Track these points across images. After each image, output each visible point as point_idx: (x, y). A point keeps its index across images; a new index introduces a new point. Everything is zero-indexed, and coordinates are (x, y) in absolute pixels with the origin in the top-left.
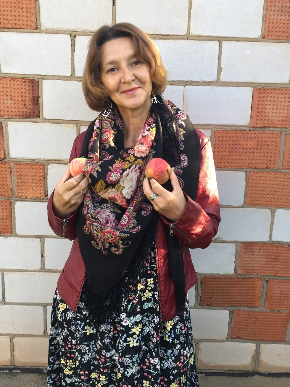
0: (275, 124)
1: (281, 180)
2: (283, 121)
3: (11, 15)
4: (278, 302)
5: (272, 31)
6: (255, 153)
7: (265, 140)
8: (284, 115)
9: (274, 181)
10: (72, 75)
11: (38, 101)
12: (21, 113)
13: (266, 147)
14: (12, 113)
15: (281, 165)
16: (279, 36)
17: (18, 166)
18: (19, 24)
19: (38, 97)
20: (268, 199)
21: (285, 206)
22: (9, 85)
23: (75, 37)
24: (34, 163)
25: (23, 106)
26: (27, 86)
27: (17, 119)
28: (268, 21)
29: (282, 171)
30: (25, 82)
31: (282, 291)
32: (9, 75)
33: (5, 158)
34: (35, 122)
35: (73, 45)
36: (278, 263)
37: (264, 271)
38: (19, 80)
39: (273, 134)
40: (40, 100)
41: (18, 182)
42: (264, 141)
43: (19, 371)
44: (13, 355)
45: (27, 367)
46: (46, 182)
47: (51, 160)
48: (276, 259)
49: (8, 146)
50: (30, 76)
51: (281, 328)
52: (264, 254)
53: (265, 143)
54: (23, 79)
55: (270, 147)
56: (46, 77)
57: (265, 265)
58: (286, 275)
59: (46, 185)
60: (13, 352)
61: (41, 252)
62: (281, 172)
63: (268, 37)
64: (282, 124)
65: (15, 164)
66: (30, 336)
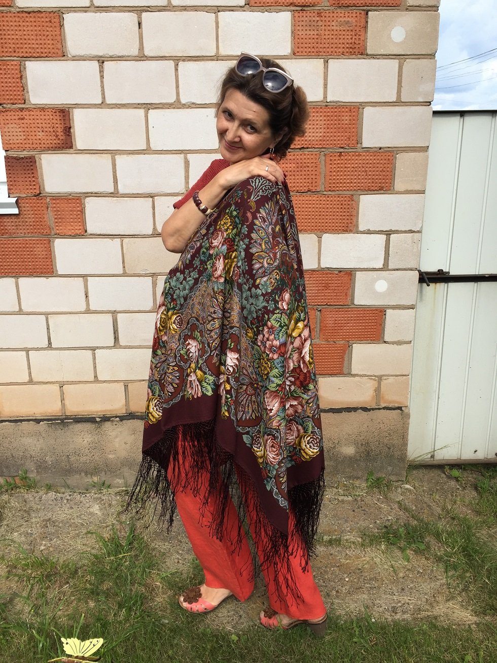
0: (313, 144)
1: (324, 202)
2: (320, 140)
3: (37, 44)
4: (332, 333)
5: (302, 48)
6: (296, 175)
7: (305, 161)
8: (321, 135)
9: (317, 204)
10: (102, 103)
11: (69, 132)
12: (54, 145)
13: (307, 169)
14: (44, 146)
15: (323, 187)
16: (310, 52)
17: (54, 201)
18: (46, 53)
19: (70, 128)
20: (313, 224)
21: (331, 230)
22: (39, 116)
23: (103, 62)
24: (71, 197)
25: (55, 138)
26: (58, 116)
27: (50, 152)
28: (297, 37)
29: (325, 193)
30: (55, 112)
31: (336, 320)
32: (39, 106)
33: (40, 193)
34: (68, 153)
35: (101, 71)
36: (329, 291)
37: (316, 300)
38: (50, 110)
39: (312, 155)
40: (72, 130)
41: (56, 218)
42: (303, 163)
43: (72, 421)
44: (64, 404)
45: (80, 416)
46: (84, 217)
47: (88, 193)
48: (327, 287)
49: (43, 180)
50: (60, 106)
51: (338, 360)
52: (314, 282)
53: (305, 165)
54: (53, 109)
55: (310, 169)
56: (77, 106)
57: (316, 294)
58: (338, 304)
59: (84, 220)
60: (63, 401)
61: (85, 291)
62: (324, 195)
63: (298, 54)
64: (320, 144)
65: (51, 199)
66: (80, 382)
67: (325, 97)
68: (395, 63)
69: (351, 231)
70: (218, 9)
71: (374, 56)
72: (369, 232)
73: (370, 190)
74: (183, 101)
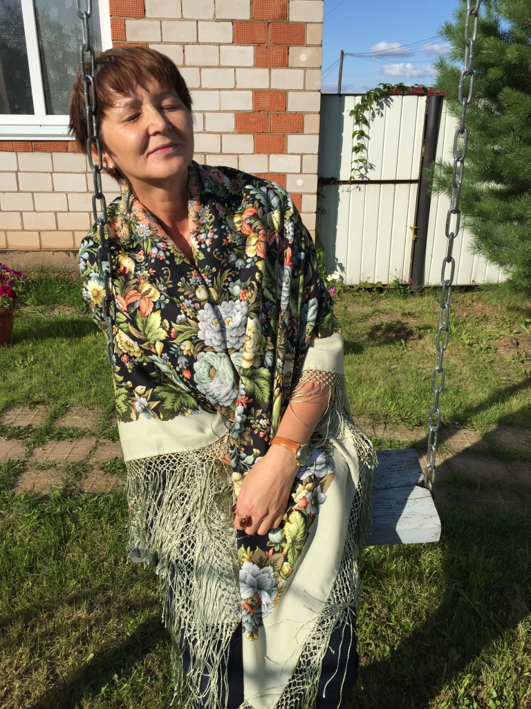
0: (265, 109)
1: (271, 138)
2: (268, 107)
5: (259, 63)
6: (257, 124)
8: (268, 105)
9: (267, 139)
13: (262, 121)
15: (270, 130)
16: (262, 65)
20: (265, 149)
21: (274, 153)
28: (256, 58)
29: (271, 133)
39: (264, 114)
42: (260, 118)
55: (264, 122)
63: (257, 66)
64: (268, 109)
67: (270, 87)
68: (302, 72)
69: (283, 153)
70: (219, 45)
71: (292, 68)
72: (293, 154)
73: (292, 133)
74: (203, 87)
